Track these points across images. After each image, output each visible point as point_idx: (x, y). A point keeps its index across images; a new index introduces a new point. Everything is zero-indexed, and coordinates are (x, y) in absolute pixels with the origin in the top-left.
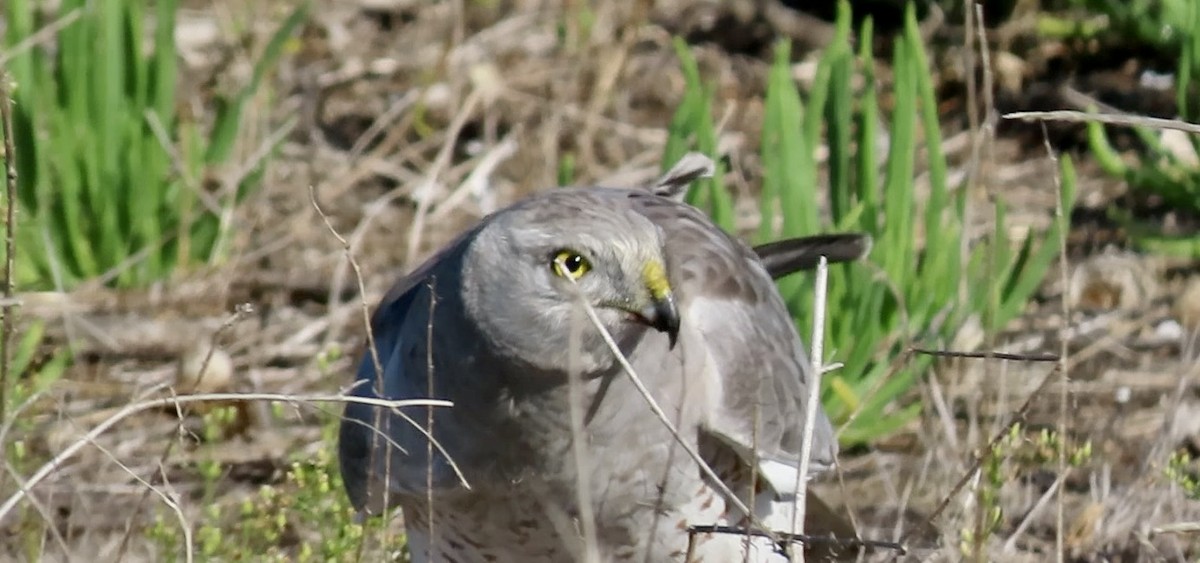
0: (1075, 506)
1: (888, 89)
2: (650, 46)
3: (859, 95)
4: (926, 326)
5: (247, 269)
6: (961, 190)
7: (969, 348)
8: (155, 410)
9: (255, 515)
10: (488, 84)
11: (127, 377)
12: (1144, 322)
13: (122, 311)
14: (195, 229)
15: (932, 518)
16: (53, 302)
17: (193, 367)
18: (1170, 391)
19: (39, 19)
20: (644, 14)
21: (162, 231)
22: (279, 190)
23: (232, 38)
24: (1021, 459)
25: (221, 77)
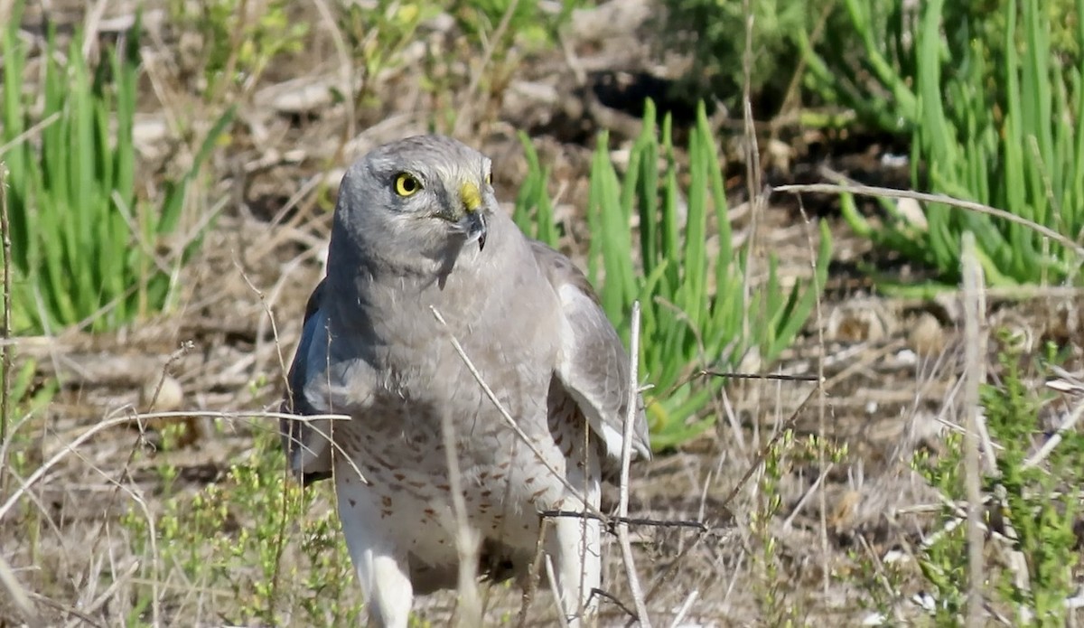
0: (836, 493)
1: (685, 170)
2: (499, 138)
3: (663, 174)
4: (718, 356)
5: (192, 316)
6: (743, 247)
7: (753, 370)
8: (123, 425)
9: (203, 507)
11: (101, 401)
12: (886, 350)
13: (97, 350)
14: (151, 285)
15: (726, 502)
16: (42, 344)
17: (150, 393)
18: (907, 404)
19: (28, 122)
20: (495, 113)
21: (126, 287)
22: (215, 254)
23: (176, 135)
24: (794, 458)
25: (169, 165)
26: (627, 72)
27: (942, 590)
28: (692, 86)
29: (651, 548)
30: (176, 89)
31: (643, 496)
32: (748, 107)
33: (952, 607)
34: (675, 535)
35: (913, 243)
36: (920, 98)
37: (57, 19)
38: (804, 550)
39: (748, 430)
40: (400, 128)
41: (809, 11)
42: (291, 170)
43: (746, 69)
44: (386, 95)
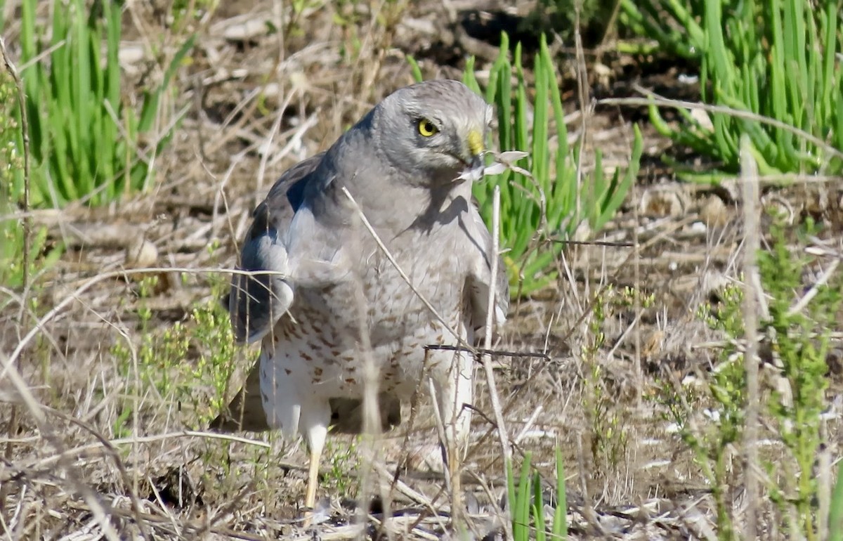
0: (648, 332)
1: (532, 85)
2: (394, 60)
3: (515, 88)
4: (558, 227)
5: (164, 194)
6: (577, 144)
7: (583, 238)
8: (114, 278)
9: (171, 341)
10: (301, 84)
11: (97, 259)
12: (684, 223)
13: (93, 221)
14: (133, 171)
15: (565, 339)
16: (52, 215)
17: (134, 253)
18: (700, 263)
19: (40, 47)
20: (390, 43)
21: (115, 172)
22: (181, 147)
23: (151, 57)
24: (614, 304)
25: (146, 80)
26: (487, 11)
27: (726, 407)
28: (536, 22)
29: (508, 373)
30: (151, 22)
31: (502, 332)
32: (578, 39)
33: (734, 420)
34: (526, 363)
35: (703, 142)
36: (707, 31)
38: (623, 375)
39: (581, 284)
40: (318, 52)
42: (236, 85)
43: (577, 10)
44: (308, 27)
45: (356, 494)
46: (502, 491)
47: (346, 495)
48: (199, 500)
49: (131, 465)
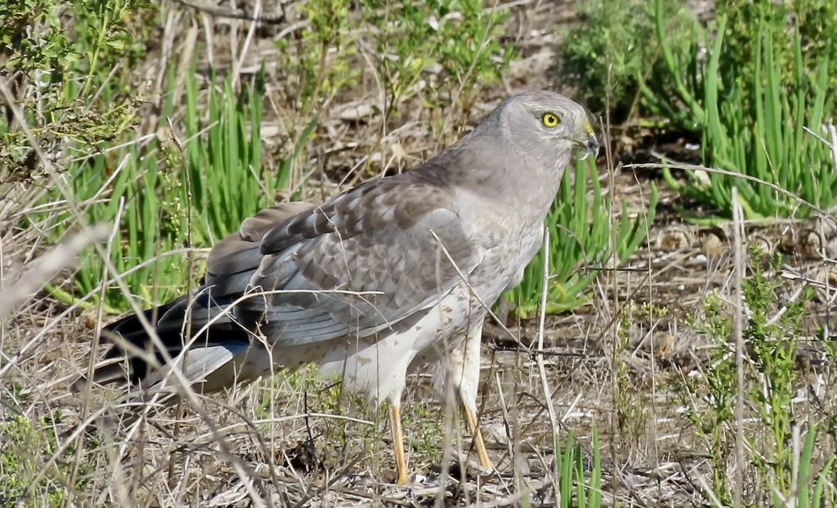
0: (662, 336)
4: (595, 258)
6: (608, 195)
7: (614, 266)
10: (398, 152)
12: (690, 254)
18: (702, 285)
19: (200, 126)
20: (465, 121)
23: (285, 133)
24: (635, 315)
25: (281, 150)
27: (720, 393)
29: (556, 369)
30: (285, 107)
31: (551, 338)
32: (608, 118)
34: (570, 360)
35: (703, 194)
36: (707, 111)
37: (216, 66)
38: (643, 369)
39: (612, 301)
40: (412, 129)
41: (642, 60)
42: (350, 153)
43: (607, 95)
44: (404, 110)
45: (441, 461)
46: (551, 458)
47: (434, 462)
48: (321, 465)
49: (269, 440)
